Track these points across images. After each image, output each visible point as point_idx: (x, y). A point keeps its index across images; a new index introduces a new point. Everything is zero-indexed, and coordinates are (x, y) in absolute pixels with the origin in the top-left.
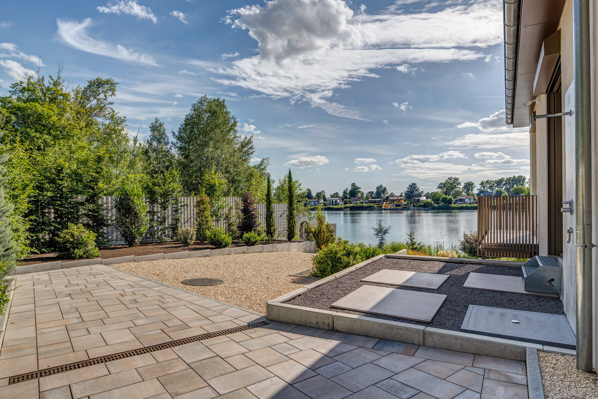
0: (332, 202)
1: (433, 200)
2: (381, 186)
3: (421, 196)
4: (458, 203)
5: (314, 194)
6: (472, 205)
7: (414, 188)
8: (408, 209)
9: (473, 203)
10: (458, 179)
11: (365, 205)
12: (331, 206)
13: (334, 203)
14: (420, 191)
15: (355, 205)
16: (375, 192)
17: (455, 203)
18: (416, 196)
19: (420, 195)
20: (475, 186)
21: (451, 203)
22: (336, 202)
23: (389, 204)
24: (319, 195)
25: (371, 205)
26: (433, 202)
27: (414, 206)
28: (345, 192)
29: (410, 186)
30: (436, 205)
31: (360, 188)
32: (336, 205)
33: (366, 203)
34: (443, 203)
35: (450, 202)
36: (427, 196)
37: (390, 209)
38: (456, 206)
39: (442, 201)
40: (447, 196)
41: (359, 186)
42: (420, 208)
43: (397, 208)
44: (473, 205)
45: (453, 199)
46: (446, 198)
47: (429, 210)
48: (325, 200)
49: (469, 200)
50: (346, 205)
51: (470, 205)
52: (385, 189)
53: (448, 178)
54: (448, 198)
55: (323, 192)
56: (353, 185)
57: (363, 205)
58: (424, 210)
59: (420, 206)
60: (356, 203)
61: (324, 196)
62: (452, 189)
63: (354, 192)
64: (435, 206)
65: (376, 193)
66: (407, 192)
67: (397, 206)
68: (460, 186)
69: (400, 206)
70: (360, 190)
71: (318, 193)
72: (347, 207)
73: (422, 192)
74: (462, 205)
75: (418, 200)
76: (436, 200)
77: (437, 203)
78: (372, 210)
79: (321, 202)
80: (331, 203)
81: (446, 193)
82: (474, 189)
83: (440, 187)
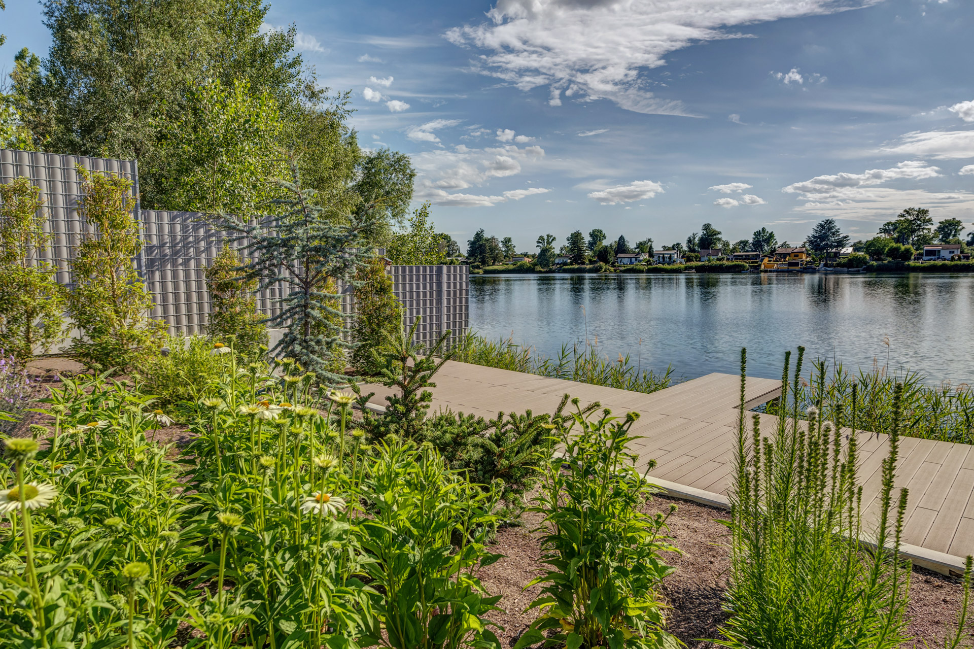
0: (663, 258)
1: (867, 252)
2: (763, 229)
3: (843, 246)
4: (925, 258)
5: (632, 245)
6: (956, 262)
7: (830, 229)
8: (813, 271)
9: (960, 259)
10: (927, 211)
11: (725, 263)
12: (661, 266)
13: (667, 260)
14: (841, 236)
15: (707, 263)
16: (751, 241)
17: (917, 259)
18: (832, 246)
19: (841, 243)
20: (963, 228)
21: (909, 259)
22: (670, 258)
23: (776, 261)
24: (641, 246)
25: (739, 262)
26: (868, 257)
27: (826, 265)
28: (689, 241)
29: (821, 225)
30: (875, 263)
31: (720, 233)
32: (669, 264)
33: (728, 259)
34: (890, 259)
35: (907, 255)
36: (857, 247)
37: (777, 271)
38: (919, 263)
39: (888, 255)
40: (900, 245)
41: (718, 230)
42: (839, 268)
43: (791, 268)
44: (959, 263)
45: (913, 250)
46: (898, 249)
47: (858, 273)
48: (651, 255)
49: (950, 252)
50: (689, 264)
51: (953, 263)
52: (771, 236)
53: (905, 211)
54: (903, 248)
55: (649, 240)
56: (707, 227)
57: (721, 263)
58: (848, 273)
59: (839, 265)
60: (709, 261)
61: (651, 247)
62: (913, 231)
63: (708, 239)
64: (872, 265)
65: (753, 244)
66: (814, 236)
67: (790, 264)
68: (930, 226)
69: (796, 264)
70: (719, 236)
71: (641, 243)
72: (691, 268)
73: (846, 237)
74: (932, 262)
75: (837, 254)
76: (875, 254)
77: (876, 260)
78: (740, 272)
79: (641, 258)
80: (661, 260)
81: (897, 240)
82: (961, 233)
83: (886, 231)
